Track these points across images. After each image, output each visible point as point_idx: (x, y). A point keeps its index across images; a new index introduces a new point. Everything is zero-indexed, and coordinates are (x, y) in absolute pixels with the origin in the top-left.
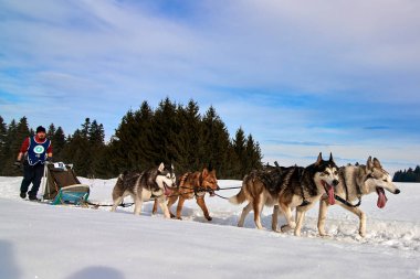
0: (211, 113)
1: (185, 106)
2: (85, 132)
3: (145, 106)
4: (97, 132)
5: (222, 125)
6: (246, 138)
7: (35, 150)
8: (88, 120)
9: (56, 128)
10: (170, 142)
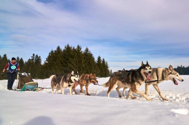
0: (87, 50)
1: (76, 47)
2: (33, 60)
3: (59, 48)
4: (38, 59)
5: (92, 55)
6: (102, 60)
7: (12, 68)
8: (34, 54)
9: (20, 58)
10: (70, 63)
